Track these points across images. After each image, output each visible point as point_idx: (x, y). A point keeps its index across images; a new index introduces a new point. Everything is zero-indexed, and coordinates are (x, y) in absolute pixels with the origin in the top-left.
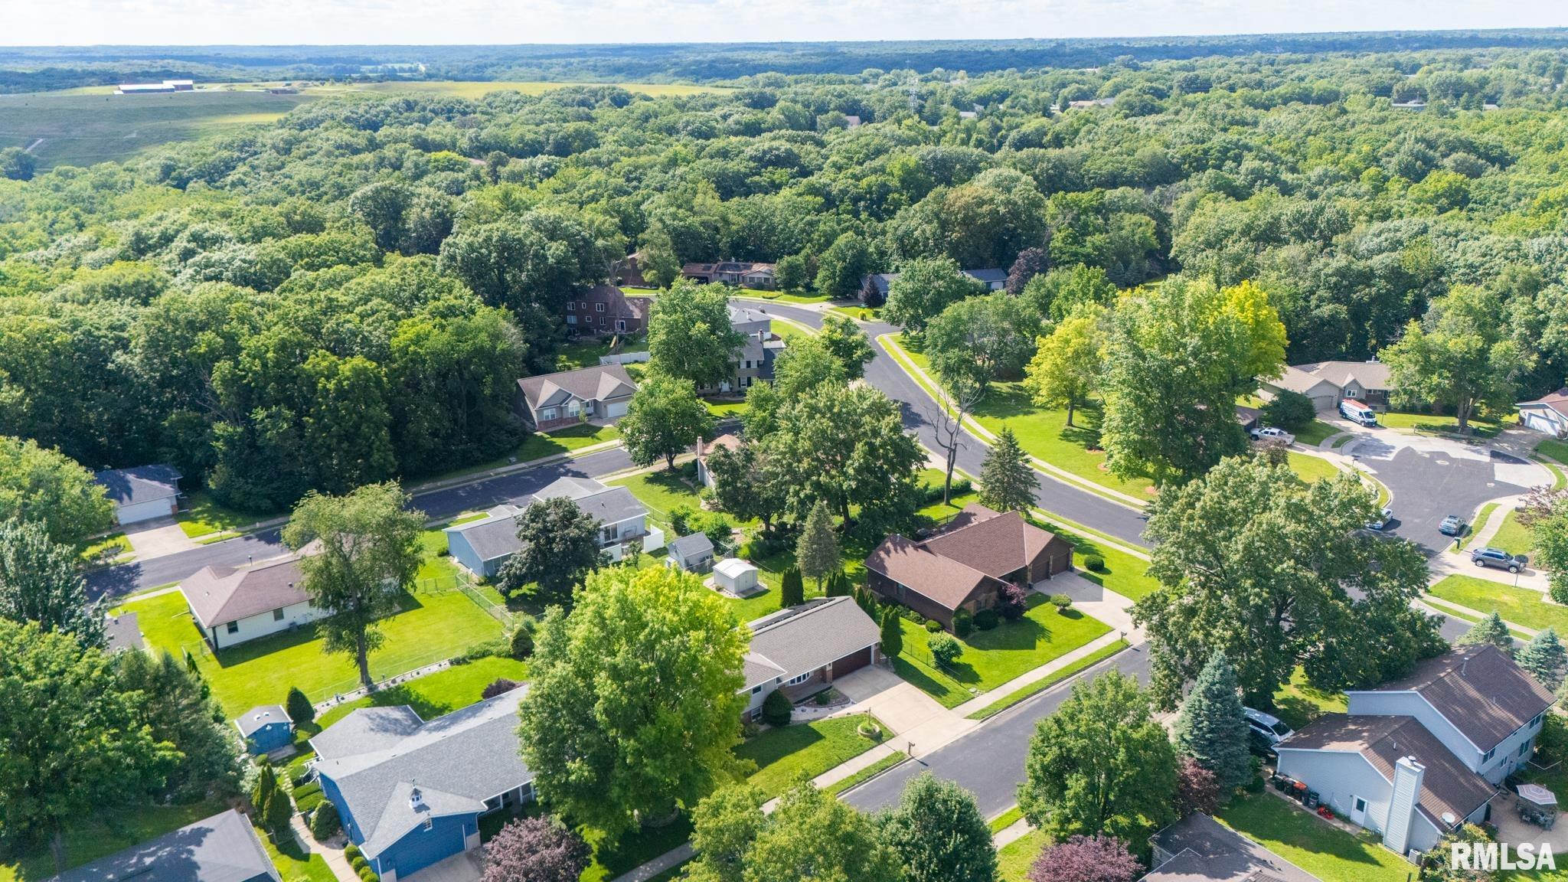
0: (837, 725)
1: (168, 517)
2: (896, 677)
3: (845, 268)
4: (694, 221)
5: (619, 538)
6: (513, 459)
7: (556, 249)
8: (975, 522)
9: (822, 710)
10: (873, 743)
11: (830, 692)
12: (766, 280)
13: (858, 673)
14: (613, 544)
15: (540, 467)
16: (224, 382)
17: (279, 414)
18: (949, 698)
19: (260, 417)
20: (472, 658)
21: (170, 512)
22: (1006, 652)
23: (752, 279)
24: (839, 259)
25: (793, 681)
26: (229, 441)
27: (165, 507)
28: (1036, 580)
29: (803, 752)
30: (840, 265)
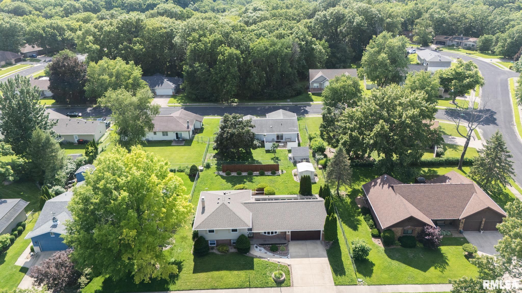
0: (267, 266)
1: (171, 95)
2: (325, 253)
3: (511, 42)
4: (447, 15)
5: (283, 140)
6: (289, 100)
7: (358, 19)
8: (448, 182)
9: (270, 254)
10: (274, 284)
11: (282, 247)
12: (473, 45)
13: (308, 242)
14: (280, 142)
15: (296, 105)
16: (192, 51)
17: (203, 65)
18: (341, 279)
19: (197, 65)
20: (178, 171)
21: (172, 94)
22: (404, 266)
23: (466, 45)
24: (510, 38)
25: (265, 233)
26: (187, 72)
27: (171, 92)
28: (466, 229)
29: (236, 272)
30: (509, 40)
